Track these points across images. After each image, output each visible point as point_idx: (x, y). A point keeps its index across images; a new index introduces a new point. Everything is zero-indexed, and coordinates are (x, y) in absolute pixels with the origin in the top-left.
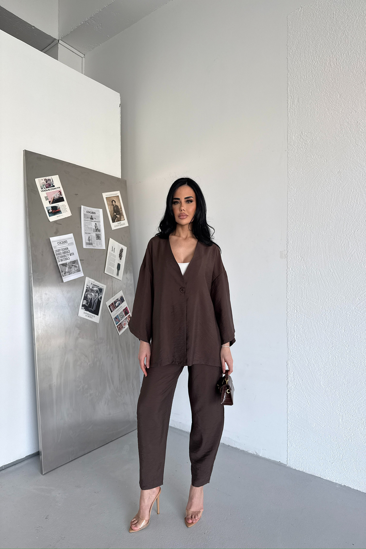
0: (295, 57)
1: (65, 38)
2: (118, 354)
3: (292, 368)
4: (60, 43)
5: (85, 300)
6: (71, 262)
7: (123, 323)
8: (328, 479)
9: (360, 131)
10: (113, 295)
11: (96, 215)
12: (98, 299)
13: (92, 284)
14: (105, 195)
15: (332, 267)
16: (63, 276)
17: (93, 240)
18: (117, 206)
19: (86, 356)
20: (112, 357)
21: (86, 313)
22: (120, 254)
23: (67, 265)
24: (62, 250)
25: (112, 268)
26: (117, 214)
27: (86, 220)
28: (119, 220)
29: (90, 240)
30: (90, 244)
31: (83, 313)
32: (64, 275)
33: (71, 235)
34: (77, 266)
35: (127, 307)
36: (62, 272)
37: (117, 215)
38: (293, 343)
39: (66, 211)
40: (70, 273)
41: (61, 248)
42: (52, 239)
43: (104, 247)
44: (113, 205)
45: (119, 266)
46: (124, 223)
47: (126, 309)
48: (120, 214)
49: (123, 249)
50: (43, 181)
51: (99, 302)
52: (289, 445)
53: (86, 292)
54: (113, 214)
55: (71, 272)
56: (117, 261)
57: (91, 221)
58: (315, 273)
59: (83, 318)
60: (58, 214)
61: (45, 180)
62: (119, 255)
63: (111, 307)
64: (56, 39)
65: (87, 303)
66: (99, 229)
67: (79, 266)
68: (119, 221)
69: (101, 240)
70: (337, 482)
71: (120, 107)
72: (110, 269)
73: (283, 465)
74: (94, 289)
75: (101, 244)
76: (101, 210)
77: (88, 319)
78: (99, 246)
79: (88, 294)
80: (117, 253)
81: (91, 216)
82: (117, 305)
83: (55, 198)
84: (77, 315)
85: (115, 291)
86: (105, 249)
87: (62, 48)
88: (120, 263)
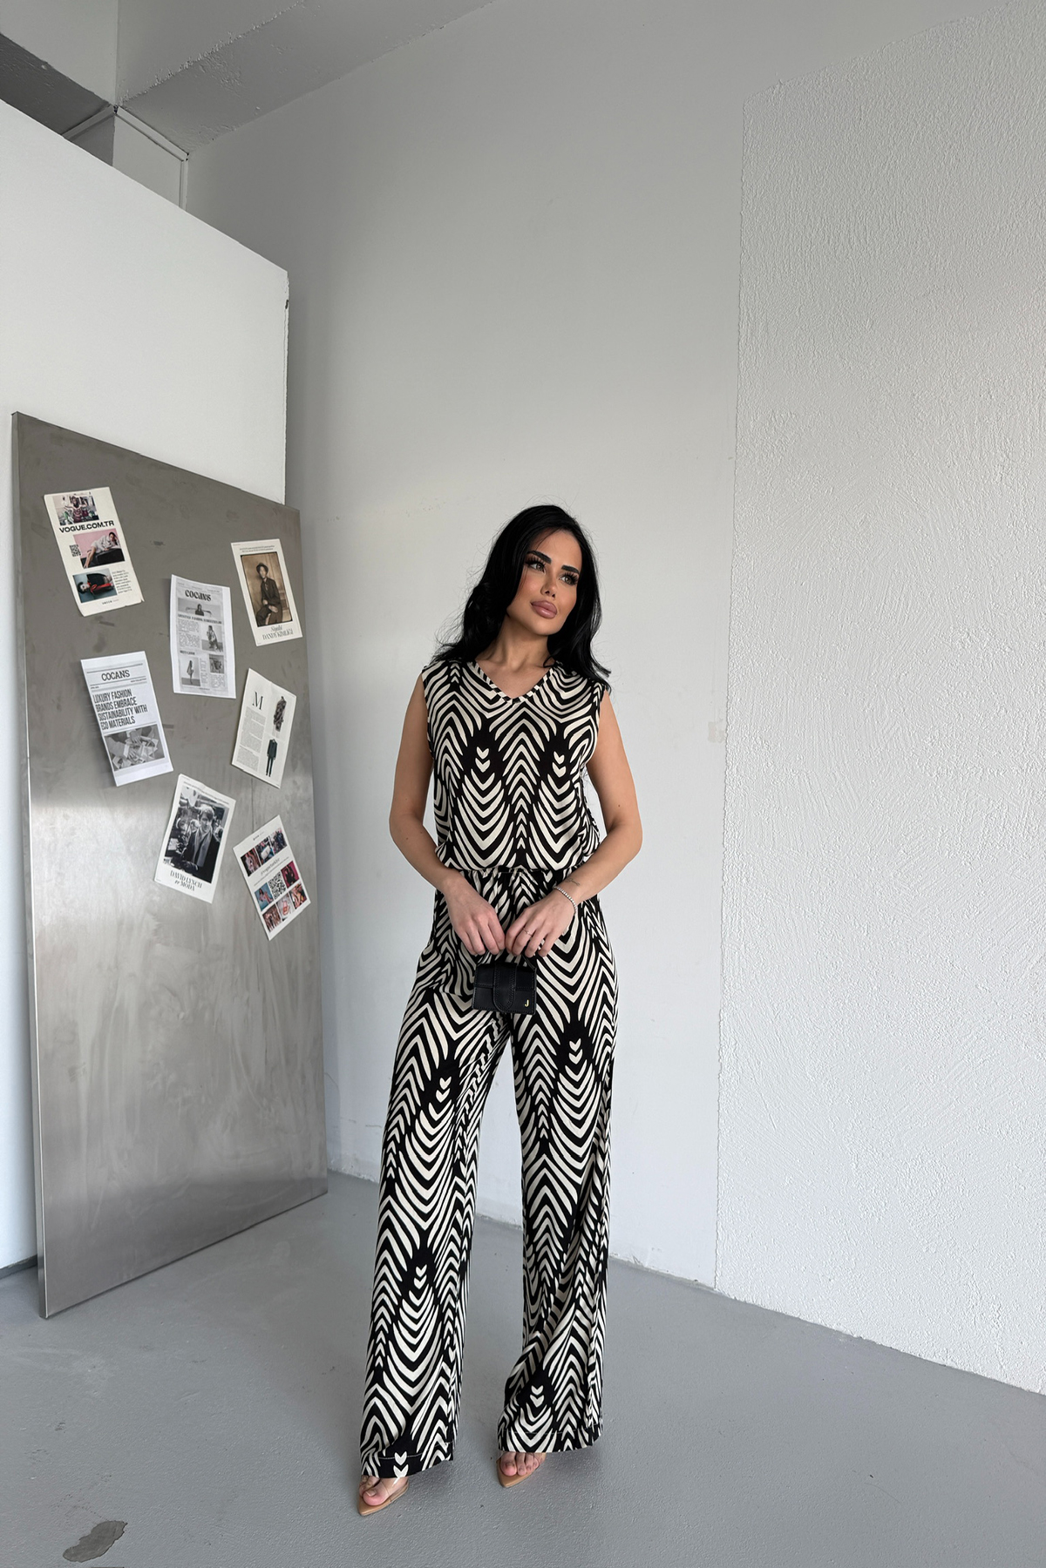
0: (760, 214)
1: (138, 102)
2: (264, 992)
3: (732, 1030)
4: (119, 116)
5: (173, 838)
6: (137, 729)
7: (282, 905)
8: (819, 1321)
9: (919, 419)
10: (255, 828)
11: (213, 602)
12: (213, 838)
13: (197, 796)
14: (239, 549)
15: (839, 768)
16: (116, 769)
17: (201, 672)
18: (271, 582)
19: (174, 994)
20: (248, 1001)
21: (177, 875)
22: (277, 713)
23: (127, 738)
24: (116, 695)
25: (255, 753)
26: (270, 605)
27: (184, 616)
28: (277, 620)
29: (192, 671)
30: (192, 684)
31: (169, 876)
32: (118, 766)
33: (141, 656)
34: (155, 742)
35: (292, 862)
36: (113, 756)
37: (270, 607)
38: (737, 964)
39: (127, 590)
40: (134, 761)
41: (110, 691)
42: (88, 664)
43: (232, 694)
44: (260, 577)
45: (272, 749)
46: (291, 629)
47: (291, 869)
48: (279, 603)
49: (285, 702)
50: (67, 502)
51: (214, 846)
52: (720, 1237)
53: (178, 816)
54: (259, 601)
55: (138, 757)
56: (269, 733)
57: (198, 619)
58: (796, 781)
59: (169, 888)
60: (106, 594)
61: (72, 499)
62: (275, 716)
63: (248, 860)
64: (109, 105)
65: (181, 848)
66: (218, 641)
67: (160, 742)
68: (276, 623)
69: (223, 673)
70: (841, 1328)
71: (286, 307)
72: (248, 756)
73: (705, 1289)
74: (200, 808)
75: (223, 684)
76: (226, 591)
77: (183, 891)
78: (219, 688)
79: (184, 822)
80: (269, 711)
81: (199, 605)
82: (264, 854)
83: (98, 551)
84: (151, 880)
85: (260, 816)
86: (235, 697)
87: (125, 131)
88: (275, 738)
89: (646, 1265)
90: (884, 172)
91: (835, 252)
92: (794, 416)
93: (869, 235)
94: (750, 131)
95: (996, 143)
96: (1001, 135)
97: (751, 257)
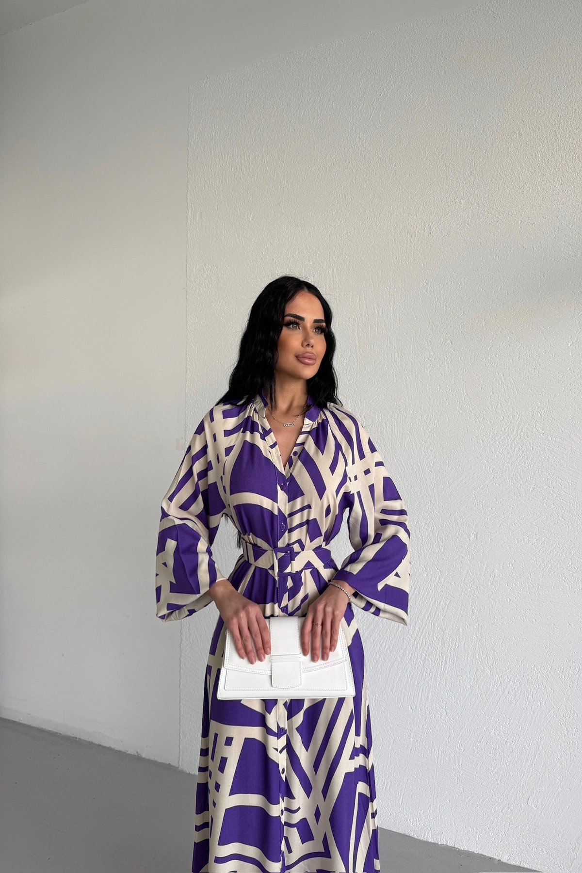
0: (197, 150)
52: (181, 737)
73: (173, 768)
89: (143, 756)
90: (258, 132)
91: (235, 175)
92: (215, 268)
93: (251, 167)
94: (192, 103)
95: (312, 122)
96: (314, 118)
97: (193, 174)
